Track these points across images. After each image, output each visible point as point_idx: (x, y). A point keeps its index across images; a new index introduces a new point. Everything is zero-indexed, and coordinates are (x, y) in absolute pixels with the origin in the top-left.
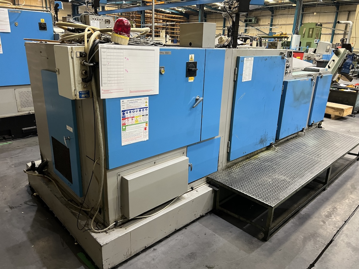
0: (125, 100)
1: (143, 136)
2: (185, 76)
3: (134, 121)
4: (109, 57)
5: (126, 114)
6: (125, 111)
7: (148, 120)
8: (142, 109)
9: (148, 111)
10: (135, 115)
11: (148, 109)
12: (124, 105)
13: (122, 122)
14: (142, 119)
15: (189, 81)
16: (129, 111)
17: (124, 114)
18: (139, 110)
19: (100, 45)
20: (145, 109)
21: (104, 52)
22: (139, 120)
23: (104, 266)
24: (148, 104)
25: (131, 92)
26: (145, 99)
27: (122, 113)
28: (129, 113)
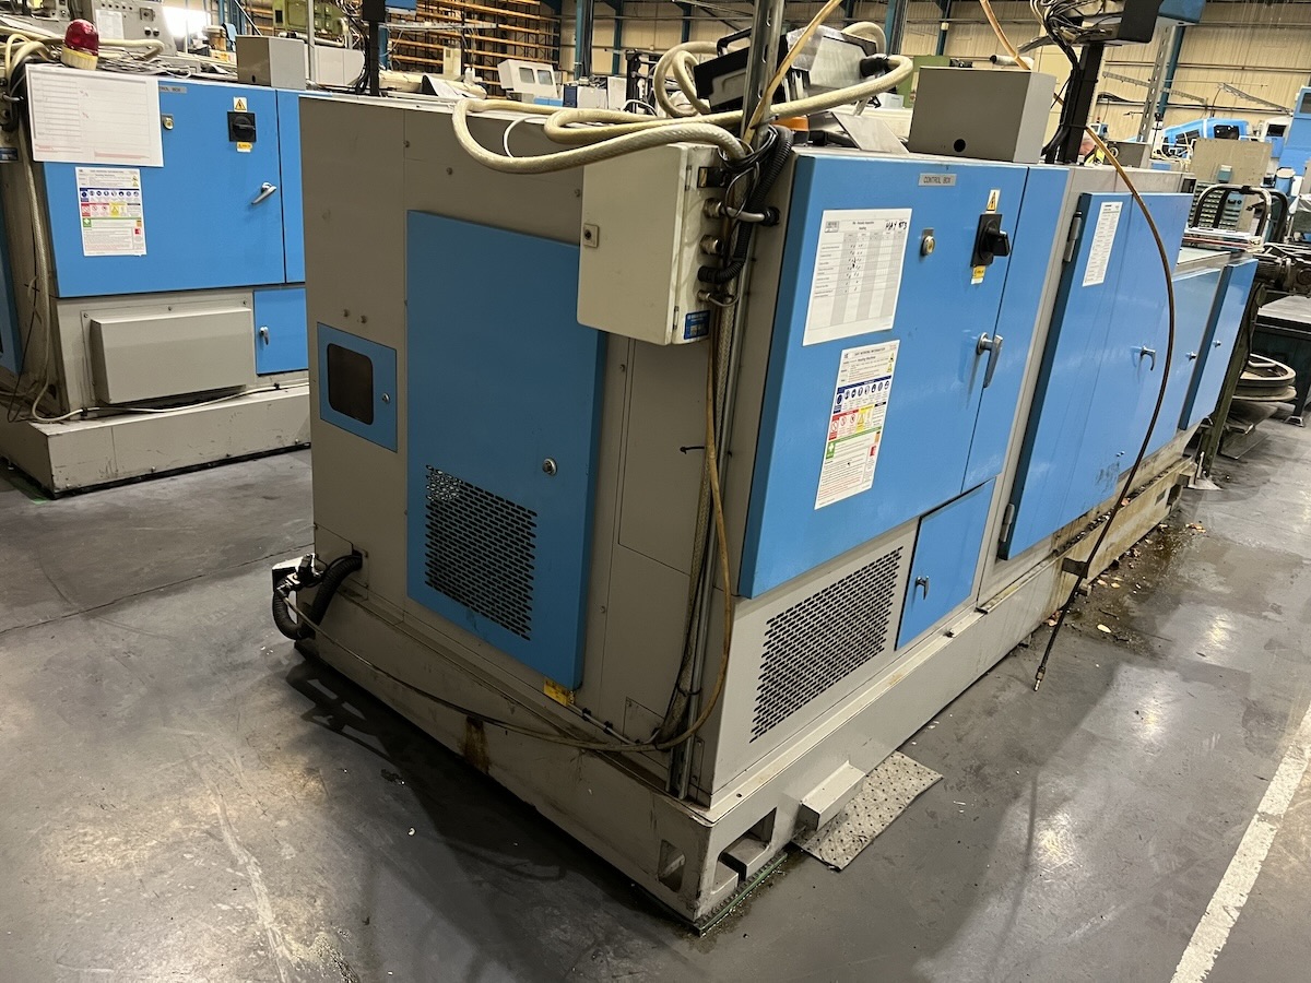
0: (86, 170)
1: (131, 246)
2: (228, 139)
3: (108, 211)
4: (47, 88)
5: (89, 196)
6: (86, 189)
7: (141, 215)
8: (125, 192)
9: (140, 197)
10: (110, 201)
11: (140, 192)
12: (84, 178)
13: (82, 210)
14: (125, 210)
15: (239, 150)
16: (95, 191)
17: (84, 195)
18: (118, 192)
19: (27, 66)
20: (132, 192)
21: (36, 79)
22: (120, 211)
23: (55, 478)
24: (139, 183)
25: (97, 155)
26: (131, 173)
27: (80, 193)
28: (96, 195)
